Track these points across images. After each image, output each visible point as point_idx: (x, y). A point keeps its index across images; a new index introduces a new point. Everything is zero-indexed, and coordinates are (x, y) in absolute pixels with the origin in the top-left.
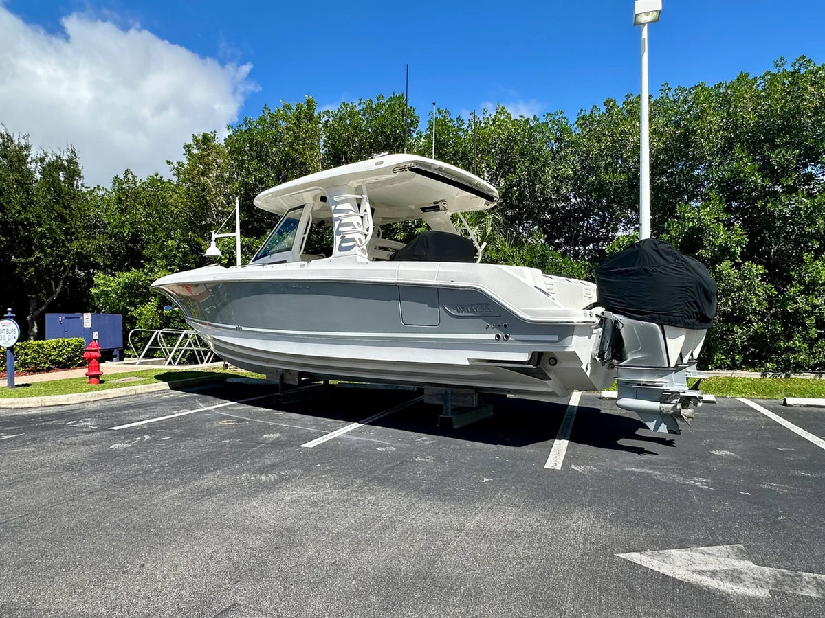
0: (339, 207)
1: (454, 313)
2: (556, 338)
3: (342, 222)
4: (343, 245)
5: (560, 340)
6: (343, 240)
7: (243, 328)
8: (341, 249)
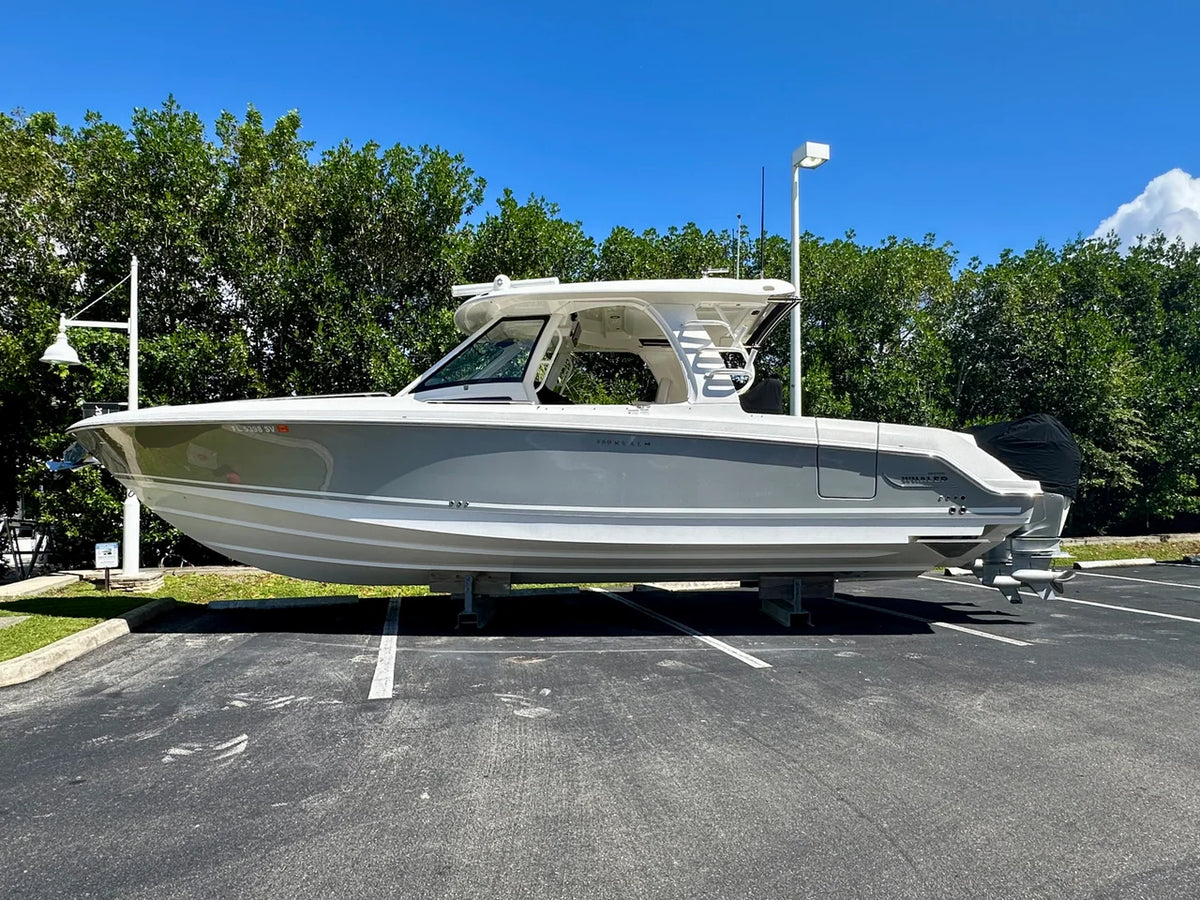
0: (686, 334)
1: (898, 482)
2: (1018, 510)
3: (701, 356)
4: (710, 388)
5: (1022, 512)
6: (709, 380)
7: (471, 505)
8: (707, 393)
